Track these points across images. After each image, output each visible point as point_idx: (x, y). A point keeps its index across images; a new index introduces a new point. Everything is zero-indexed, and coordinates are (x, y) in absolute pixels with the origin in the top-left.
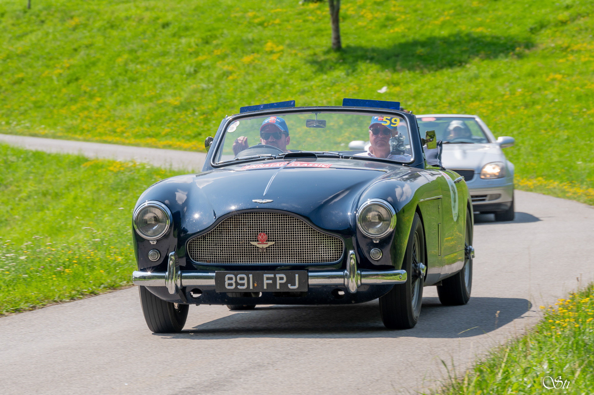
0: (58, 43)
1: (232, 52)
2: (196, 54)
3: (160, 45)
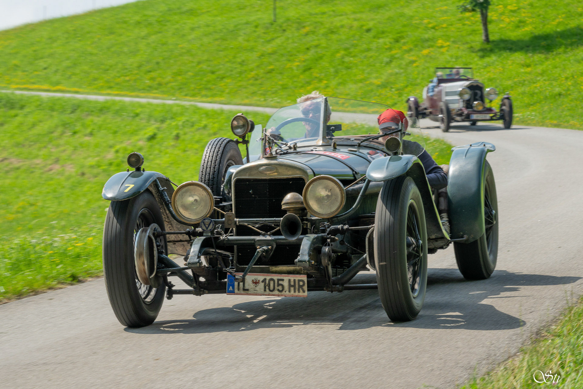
1: (415, 47)
3: (365, 44)
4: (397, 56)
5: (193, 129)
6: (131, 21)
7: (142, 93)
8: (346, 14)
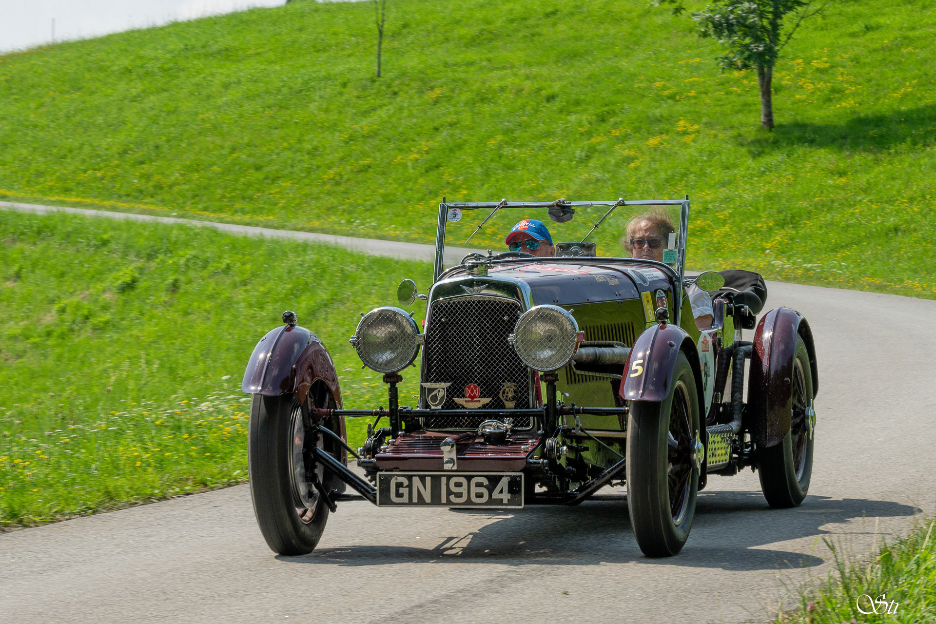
0: (415, 120)
1: (635, 133)
2: (589, 134)
3: (544, 123)
4: (598, 147)
5: (205, 273)
6: (115, 68)
7: (124, 202)
8: (512, 66)
